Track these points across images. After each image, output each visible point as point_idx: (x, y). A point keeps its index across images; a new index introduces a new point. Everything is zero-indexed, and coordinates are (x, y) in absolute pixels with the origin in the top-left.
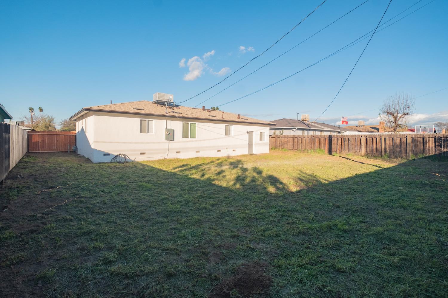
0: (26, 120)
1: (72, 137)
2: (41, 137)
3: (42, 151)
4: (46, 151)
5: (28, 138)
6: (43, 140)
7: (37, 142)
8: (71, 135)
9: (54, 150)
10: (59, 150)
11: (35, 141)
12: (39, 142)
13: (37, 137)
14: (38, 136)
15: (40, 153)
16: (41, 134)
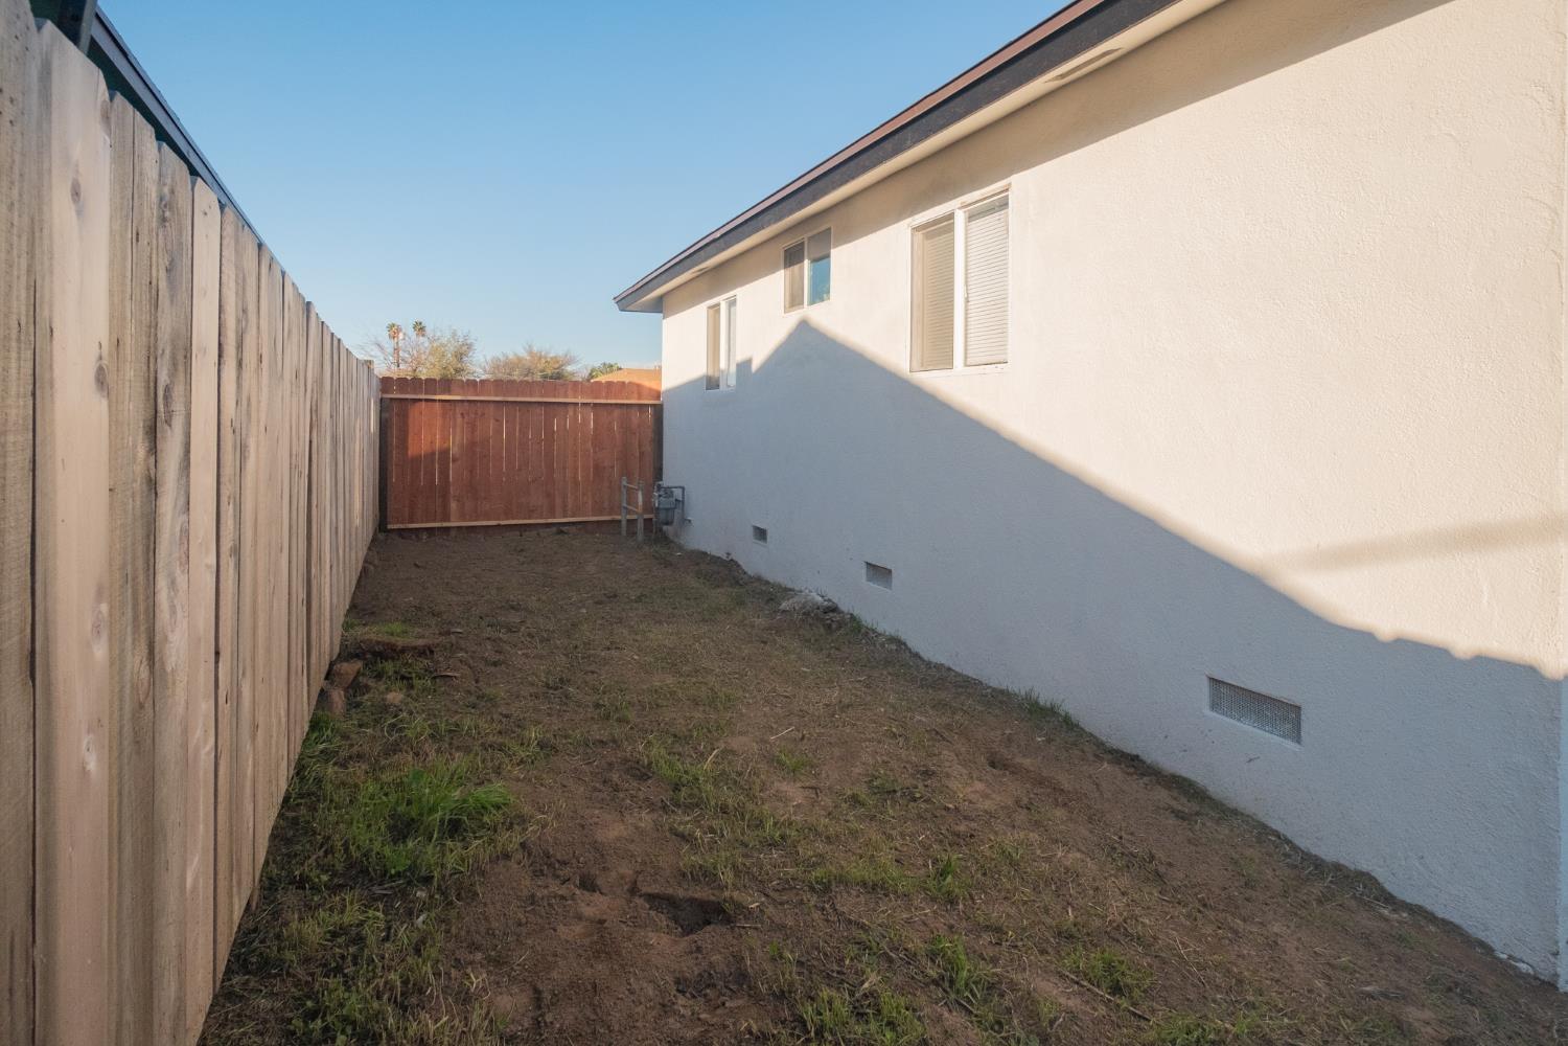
0: (379, 354)
1: (635, 416)
2: (459, 420)
3: (463, 517)
4: (488, 517)
5: (384, 426)
6: (472, 444)
7: (433, 454)
8: (631, 405)
9: (530, 513)
10: (565, 517)
11: (424, 448)
12: (445, 453)
13: (439, 422)
14: (444, 415)
15: (453, 533)
16: (462, 401)
